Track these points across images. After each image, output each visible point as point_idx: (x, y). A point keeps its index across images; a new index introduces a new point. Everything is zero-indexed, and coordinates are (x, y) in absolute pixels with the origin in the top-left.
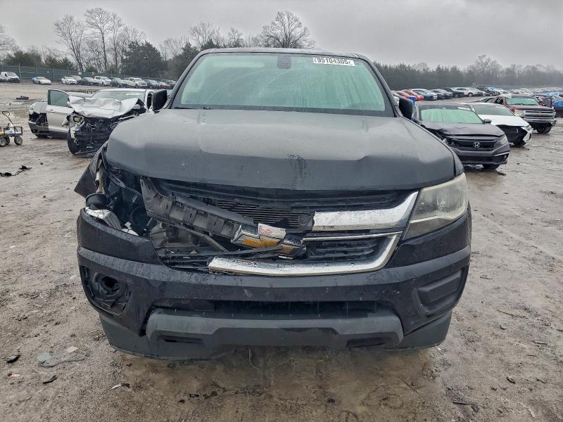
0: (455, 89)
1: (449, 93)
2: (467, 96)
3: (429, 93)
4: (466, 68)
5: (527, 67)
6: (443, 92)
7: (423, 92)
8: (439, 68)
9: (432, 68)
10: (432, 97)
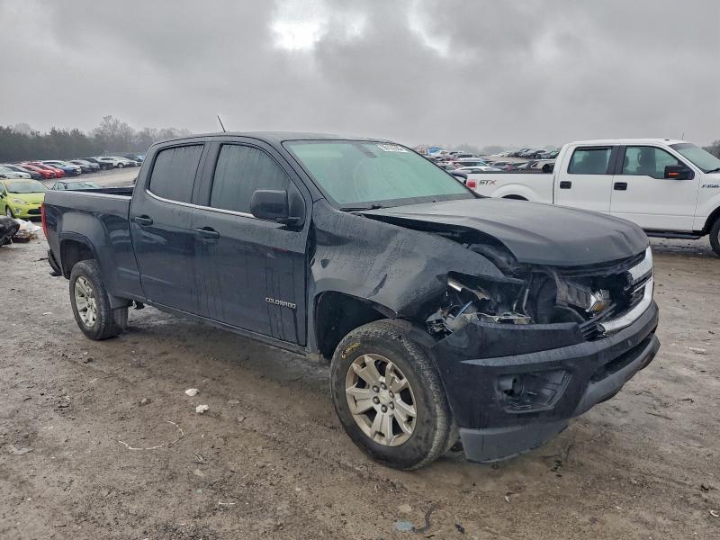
0: (99, 159)
1: (95, 165)
2: (117, 167)
3: (69, 165)
4: (91, 132)
5: (162, 130)
6: (86, 164)
7: (60, 164)
8: (54, 132)
9: (44, 131)
10: (75, 170)
